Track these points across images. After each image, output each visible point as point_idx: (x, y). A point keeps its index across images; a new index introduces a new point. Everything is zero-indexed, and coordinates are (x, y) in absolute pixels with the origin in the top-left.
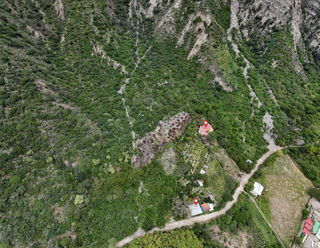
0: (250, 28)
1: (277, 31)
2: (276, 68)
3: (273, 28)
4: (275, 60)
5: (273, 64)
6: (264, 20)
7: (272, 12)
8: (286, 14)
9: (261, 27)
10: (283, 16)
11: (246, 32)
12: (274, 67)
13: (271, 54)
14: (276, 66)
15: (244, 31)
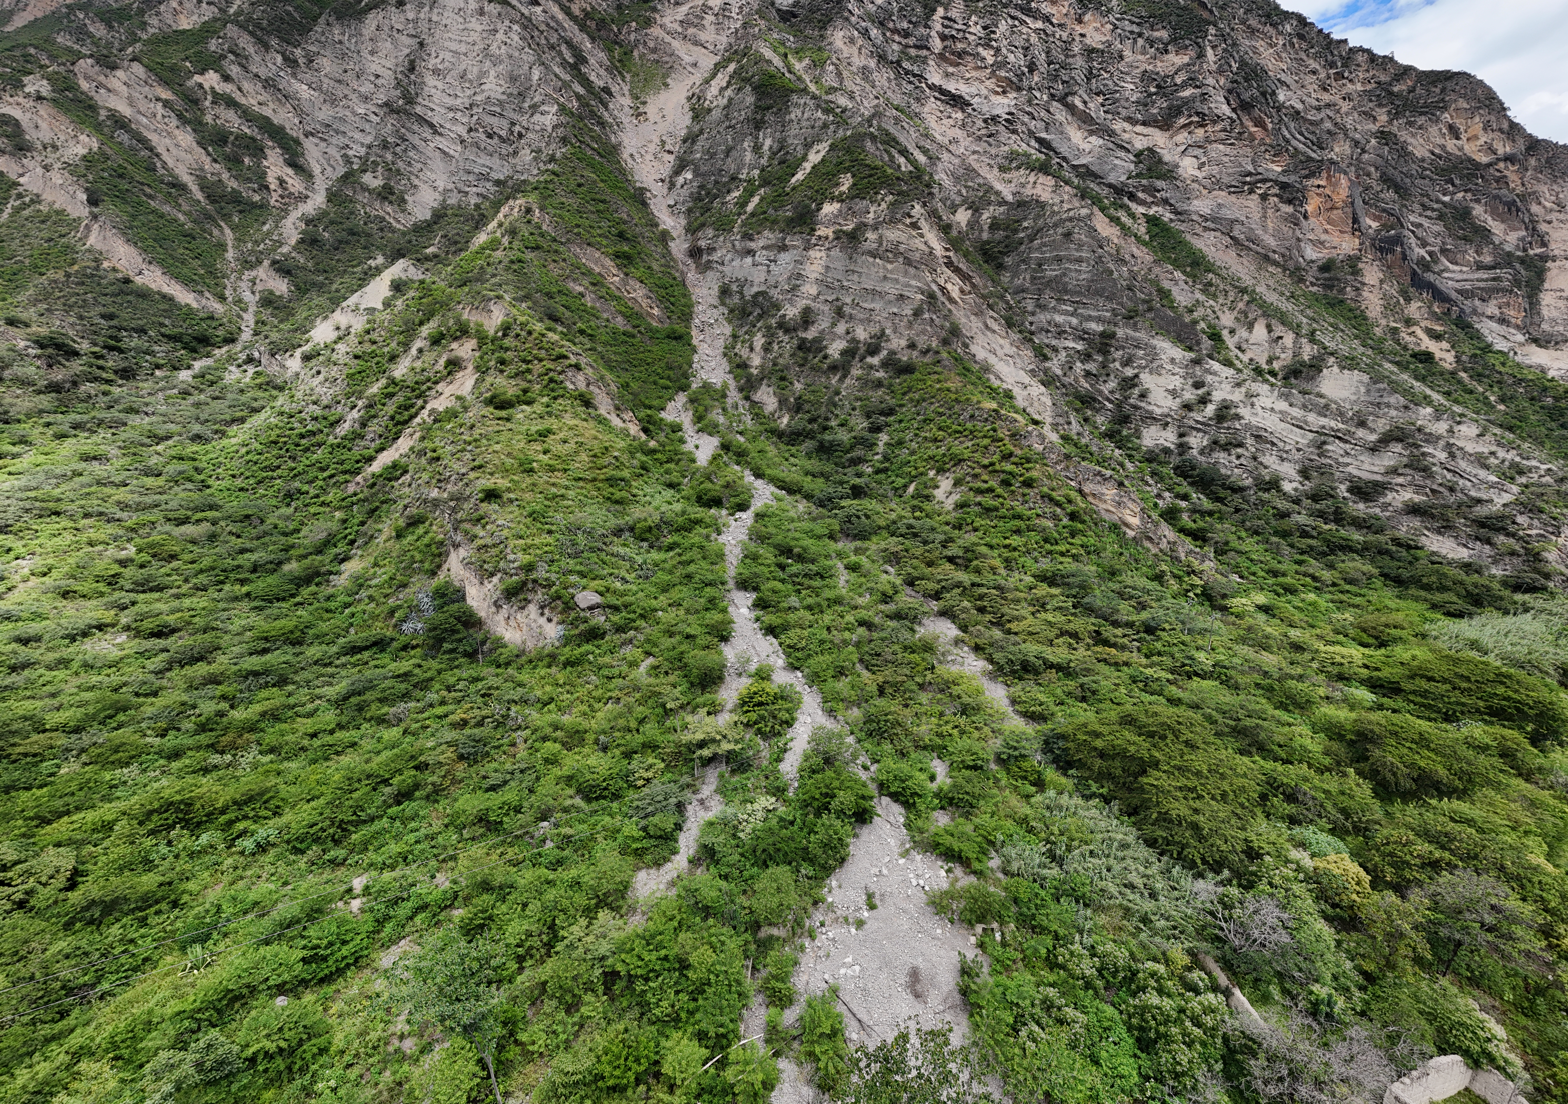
0: (783, 379)
1: (908, 369)
2: (961, 506)
3: (885, 364)
4: (941, 471)
5: (939, 494)
6: (835, 349)
7: (861, 321)
8: (917, 313)
9: (834, 368)
10: (910, 322)
11: (767, 397)
12: (949, 504)
13: (913, 453)
14: (955, 497)
15: (759, 393)
